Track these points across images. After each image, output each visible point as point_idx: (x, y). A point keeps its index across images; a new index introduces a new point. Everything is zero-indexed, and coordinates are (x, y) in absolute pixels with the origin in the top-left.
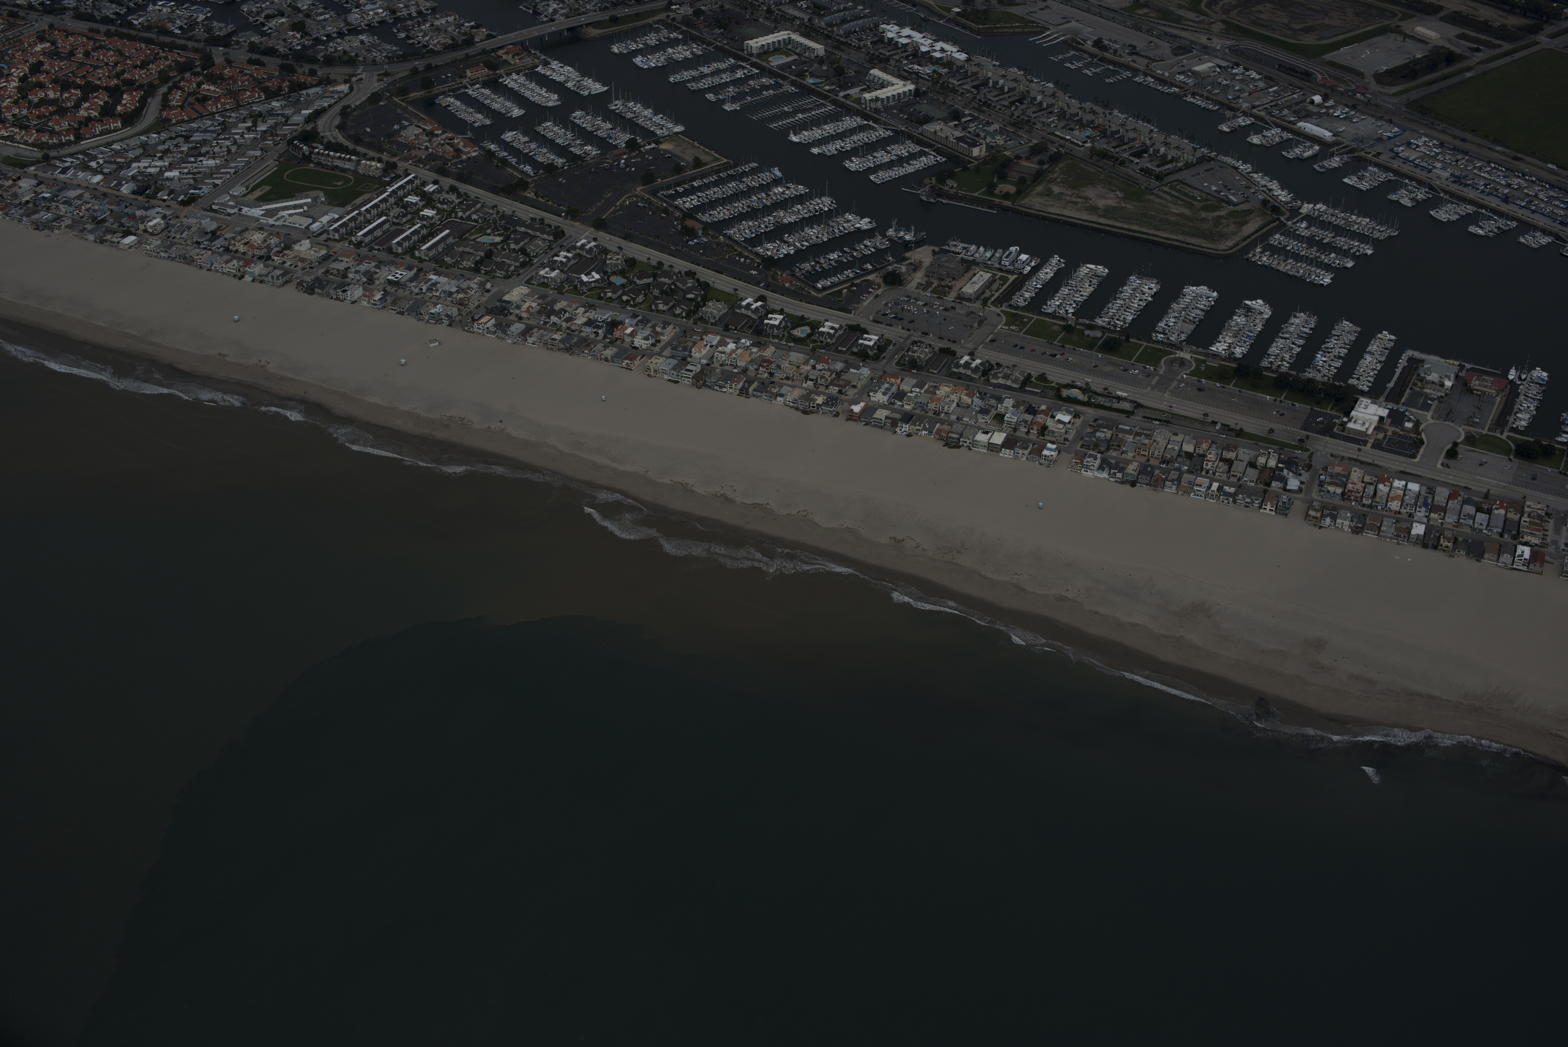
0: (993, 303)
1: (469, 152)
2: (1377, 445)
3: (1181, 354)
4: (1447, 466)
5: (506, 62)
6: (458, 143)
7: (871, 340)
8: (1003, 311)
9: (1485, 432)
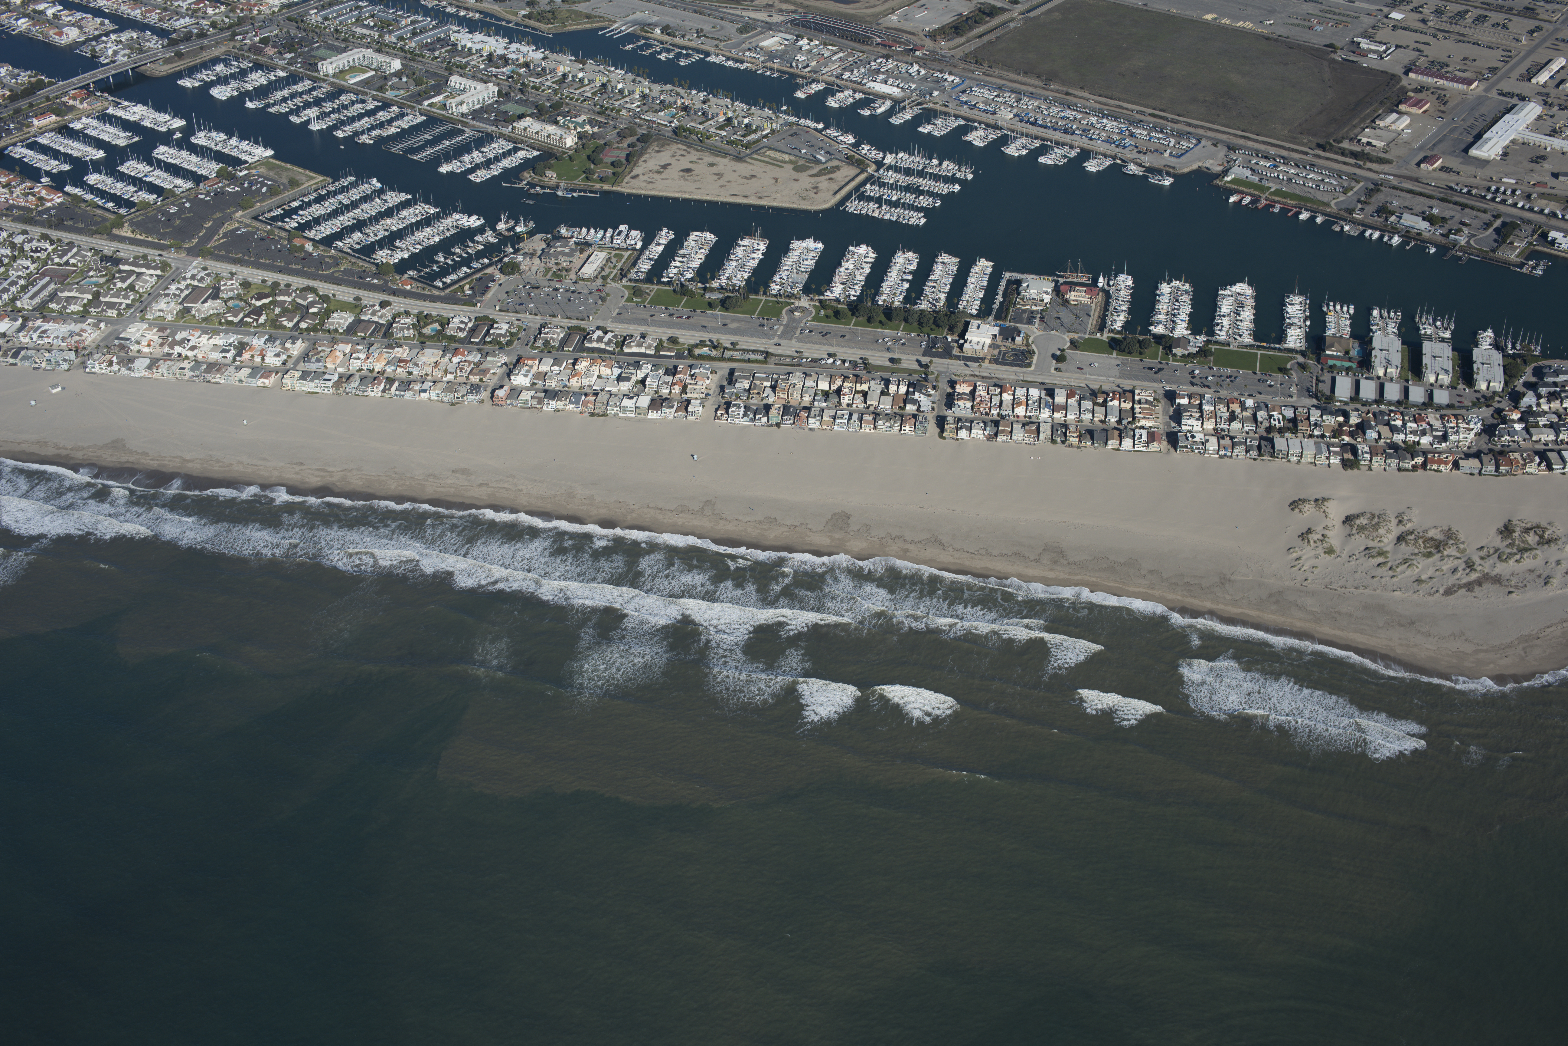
0: (613, 279)
1: (52, 200)
2: (995, 361)
3: (797, 303)
4: (1060, 371)
5: (72, 108)
6: (39, 192)
7: (502, 328)
8: (624, 286)
9: (1087, 336)
